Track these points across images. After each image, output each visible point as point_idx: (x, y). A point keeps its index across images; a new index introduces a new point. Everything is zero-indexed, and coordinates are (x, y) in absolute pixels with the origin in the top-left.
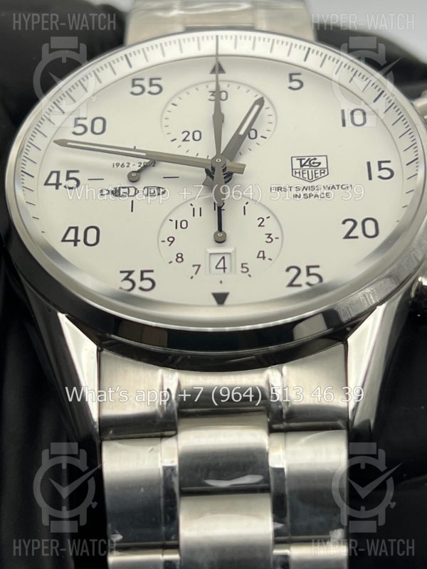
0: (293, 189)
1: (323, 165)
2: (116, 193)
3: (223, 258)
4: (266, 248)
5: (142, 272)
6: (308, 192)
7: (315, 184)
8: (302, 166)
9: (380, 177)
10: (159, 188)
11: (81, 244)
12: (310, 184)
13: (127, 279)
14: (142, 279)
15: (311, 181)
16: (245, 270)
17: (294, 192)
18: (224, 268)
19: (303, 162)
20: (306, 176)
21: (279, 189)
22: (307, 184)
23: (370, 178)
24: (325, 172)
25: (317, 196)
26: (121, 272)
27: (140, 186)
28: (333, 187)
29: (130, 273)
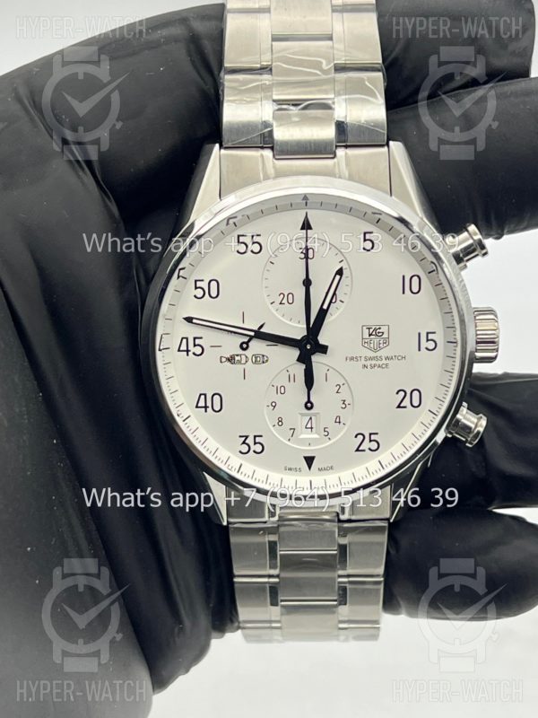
0: (363, 359)
1: (385, 336)
2: (231, 360)
3: (311, 418)
4: (342, 413)
5: (255, 437)
6: (373, 362)
7: (378, 354)
8: (370, 335)
9: (427, 349)
10: (263, 356)
11: (209, 410)
12: (375, 355)
13: (244, 443)
14: (255, 443)
15: (375, 351)
16: (326, 433)
17: (363, 362)
18: (312, 428)
19: (371, 330)
20: (372, 345)
21: (352, 359)
22: (372, 354)
23: (419, 350)
24: (387, 342)
25: (379, 366)
26: (241, 436)
27: (249, 353)
28: (392, 358)
29: (247, 437)
